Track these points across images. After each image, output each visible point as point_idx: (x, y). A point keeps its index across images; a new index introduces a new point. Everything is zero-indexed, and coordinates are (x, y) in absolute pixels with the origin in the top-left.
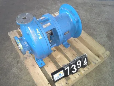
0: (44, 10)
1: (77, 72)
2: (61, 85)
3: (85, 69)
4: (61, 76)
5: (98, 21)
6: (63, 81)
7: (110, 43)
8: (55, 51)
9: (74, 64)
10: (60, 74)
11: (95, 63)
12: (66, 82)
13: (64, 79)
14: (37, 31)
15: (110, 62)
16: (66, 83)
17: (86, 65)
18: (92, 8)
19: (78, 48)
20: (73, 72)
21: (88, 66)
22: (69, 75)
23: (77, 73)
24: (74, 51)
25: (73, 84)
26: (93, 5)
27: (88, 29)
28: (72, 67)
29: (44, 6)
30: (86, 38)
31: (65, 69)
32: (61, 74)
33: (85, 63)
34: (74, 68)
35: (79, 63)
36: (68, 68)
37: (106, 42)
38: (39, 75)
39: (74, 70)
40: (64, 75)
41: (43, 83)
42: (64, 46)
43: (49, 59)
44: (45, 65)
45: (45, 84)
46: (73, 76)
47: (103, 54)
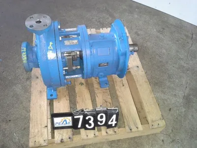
0: (108, 16)
1: (94, 129)
2: (61, 136)
3: (110, 131)
4: (66, 123)
5: (185, 65)
6: (67, 133)
7: (183, 110)
8: (82, 84)
9: (91, 115)
10: (65, 120)
11: (131, 130)
12: (71, 136)
13: (70, 130)
14: (50, 46)
15: (163, 141)
16: (69, 138)
17: (113, 125)
18: (189, 40)
19: (118, 95)
20: (87, 126)
21: (116, 129)
22: (81, 128)
23: (93, 131)
24: (109, 97)
25: (85, 145)
26: (194, 36)
27: (159, 72)
28: (87, 118)
29: (110, 10)
30: (140, 85)
31: (75, 117)
32: (68, 121)
33: (112, 121)
34: (90, 122)
35: (102, 117)
36: (81, 117)
37: (177, 107)
38: (40, 108)
39: (90, 125)
40: (71, 125)
41: (39, 122)
42: (100, 83)
43: (66, 93)
44: (56, 99)
45: (41, 125)
46: (86, 133)
47: (153, 121)
